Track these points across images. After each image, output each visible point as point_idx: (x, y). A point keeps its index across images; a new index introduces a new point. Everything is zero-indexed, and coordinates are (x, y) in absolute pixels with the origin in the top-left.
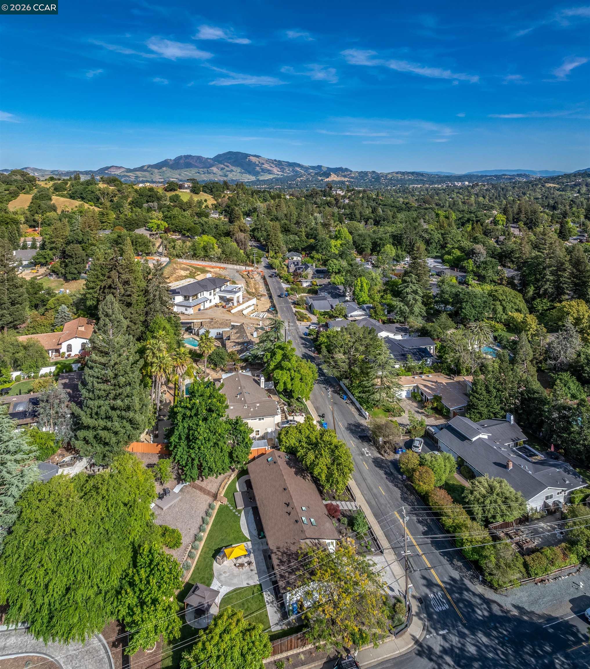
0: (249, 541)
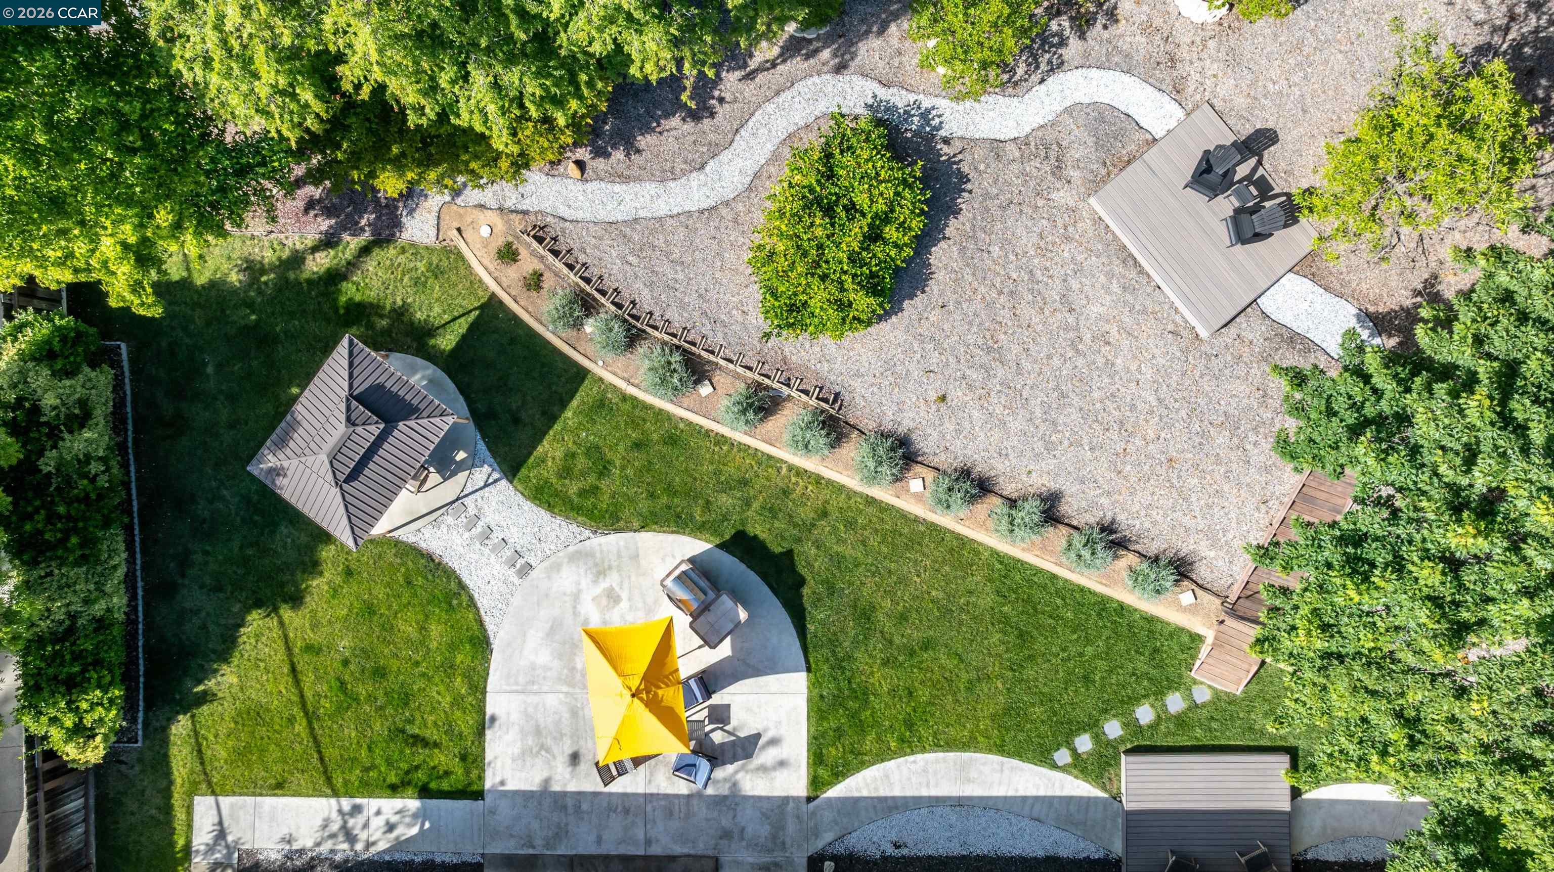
0: (817, 783)
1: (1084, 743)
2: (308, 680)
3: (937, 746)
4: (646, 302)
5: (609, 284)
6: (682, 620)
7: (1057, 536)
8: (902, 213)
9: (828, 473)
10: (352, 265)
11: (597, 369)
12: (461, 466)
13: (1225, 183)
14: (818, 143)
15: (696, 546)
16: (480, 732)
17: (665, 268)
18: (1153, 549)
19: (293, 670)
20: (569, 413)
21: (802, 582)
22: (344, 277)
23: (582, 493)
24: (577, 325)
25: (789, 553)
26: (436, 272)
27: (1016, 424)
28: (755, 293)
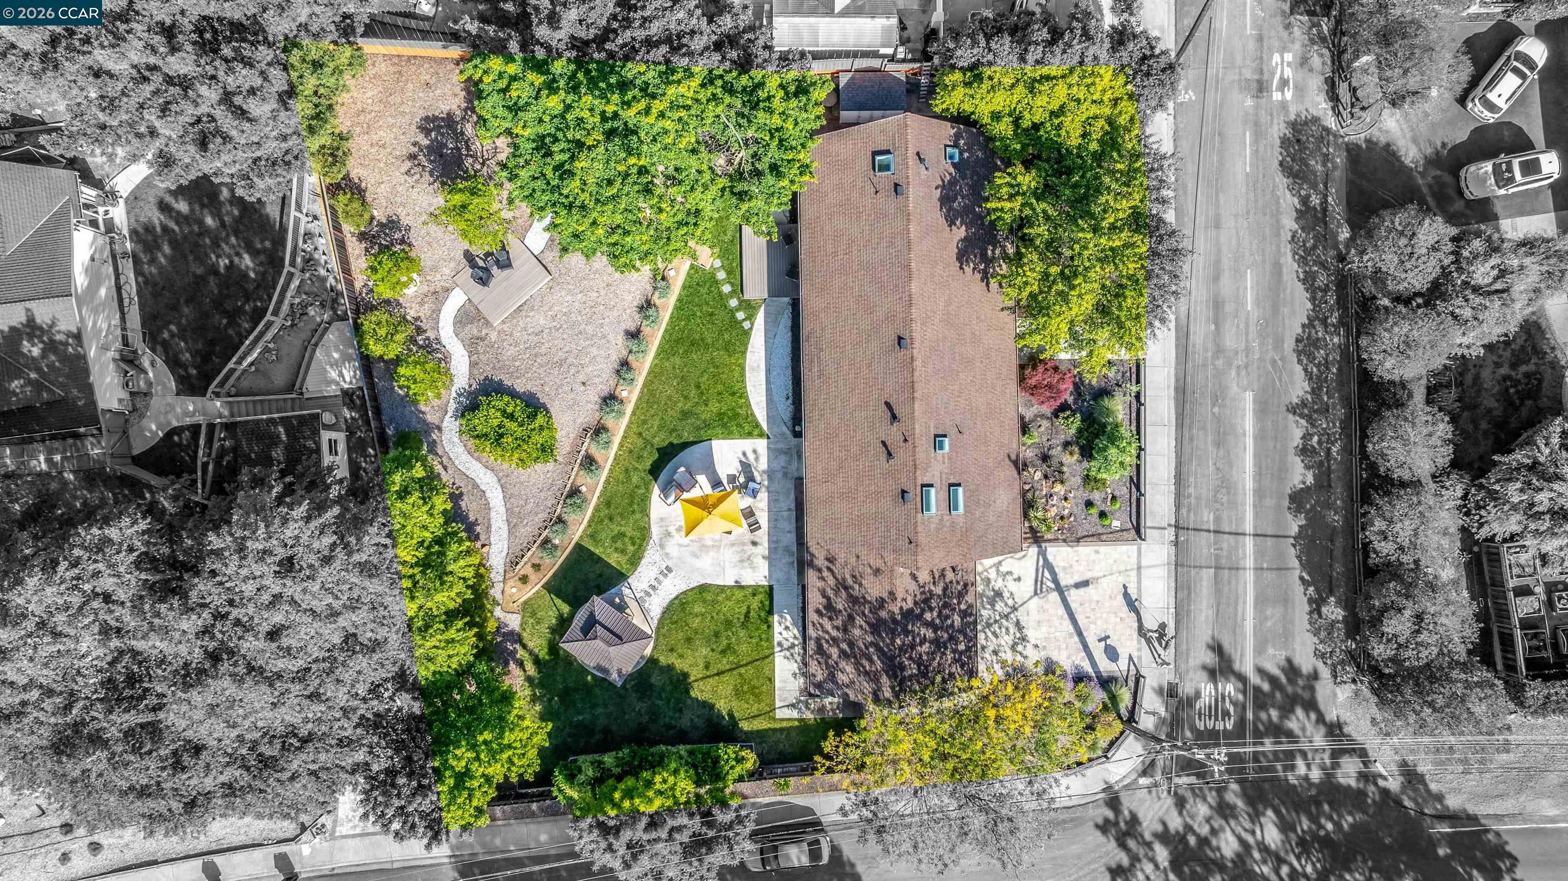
0: (761, 435)
1: (740, 315)
2: (721, 667)
3: (743, 381)
4: (543, 516)
5: (536, 532)
6: (686, 496)
7: (646, 330)
8: (500, 404)
9: (621, 433)
10: (531, 653)
11: (576, 538)
12: (622, 600)
13: (486, 270)
14: (472, 441)
15: (656, 491)
16: (742, 587)
17: (530, 506)
18: (649, 288)
19: (718, 674)
20: (597, 551)
21: (671, 444)
22: (537, 656)
23: (633, 544)
24: (556, 547)
25: (658, 450)
26: (533, 614)
27: (594, 351)
28: (539, 467)
